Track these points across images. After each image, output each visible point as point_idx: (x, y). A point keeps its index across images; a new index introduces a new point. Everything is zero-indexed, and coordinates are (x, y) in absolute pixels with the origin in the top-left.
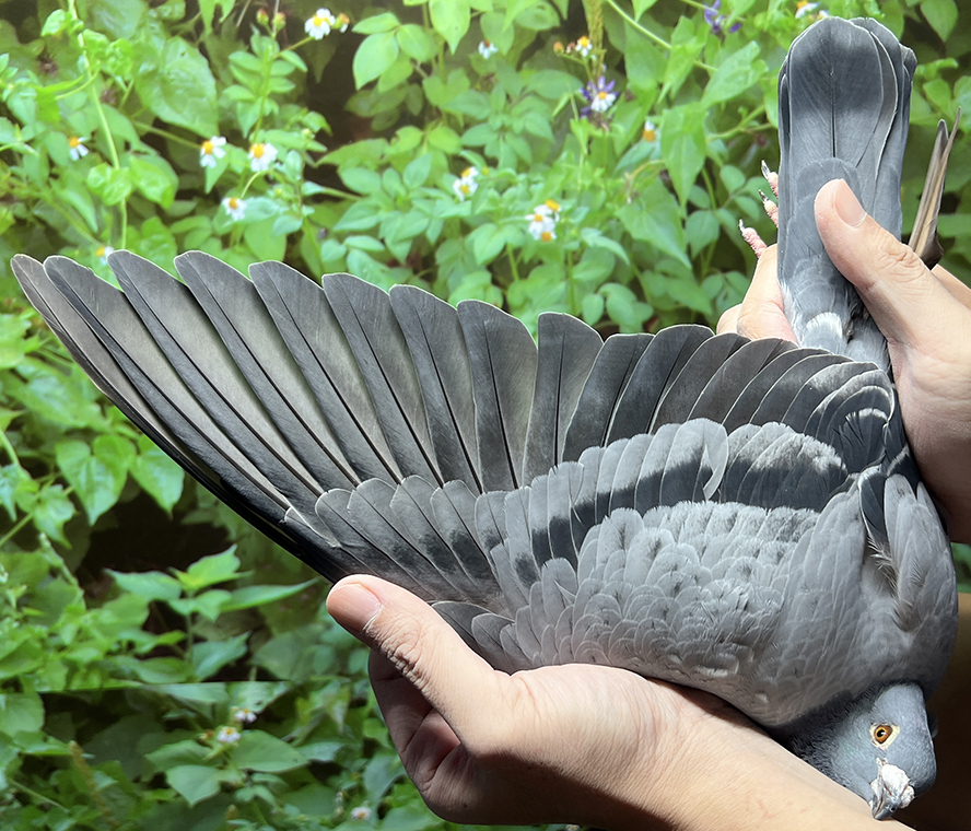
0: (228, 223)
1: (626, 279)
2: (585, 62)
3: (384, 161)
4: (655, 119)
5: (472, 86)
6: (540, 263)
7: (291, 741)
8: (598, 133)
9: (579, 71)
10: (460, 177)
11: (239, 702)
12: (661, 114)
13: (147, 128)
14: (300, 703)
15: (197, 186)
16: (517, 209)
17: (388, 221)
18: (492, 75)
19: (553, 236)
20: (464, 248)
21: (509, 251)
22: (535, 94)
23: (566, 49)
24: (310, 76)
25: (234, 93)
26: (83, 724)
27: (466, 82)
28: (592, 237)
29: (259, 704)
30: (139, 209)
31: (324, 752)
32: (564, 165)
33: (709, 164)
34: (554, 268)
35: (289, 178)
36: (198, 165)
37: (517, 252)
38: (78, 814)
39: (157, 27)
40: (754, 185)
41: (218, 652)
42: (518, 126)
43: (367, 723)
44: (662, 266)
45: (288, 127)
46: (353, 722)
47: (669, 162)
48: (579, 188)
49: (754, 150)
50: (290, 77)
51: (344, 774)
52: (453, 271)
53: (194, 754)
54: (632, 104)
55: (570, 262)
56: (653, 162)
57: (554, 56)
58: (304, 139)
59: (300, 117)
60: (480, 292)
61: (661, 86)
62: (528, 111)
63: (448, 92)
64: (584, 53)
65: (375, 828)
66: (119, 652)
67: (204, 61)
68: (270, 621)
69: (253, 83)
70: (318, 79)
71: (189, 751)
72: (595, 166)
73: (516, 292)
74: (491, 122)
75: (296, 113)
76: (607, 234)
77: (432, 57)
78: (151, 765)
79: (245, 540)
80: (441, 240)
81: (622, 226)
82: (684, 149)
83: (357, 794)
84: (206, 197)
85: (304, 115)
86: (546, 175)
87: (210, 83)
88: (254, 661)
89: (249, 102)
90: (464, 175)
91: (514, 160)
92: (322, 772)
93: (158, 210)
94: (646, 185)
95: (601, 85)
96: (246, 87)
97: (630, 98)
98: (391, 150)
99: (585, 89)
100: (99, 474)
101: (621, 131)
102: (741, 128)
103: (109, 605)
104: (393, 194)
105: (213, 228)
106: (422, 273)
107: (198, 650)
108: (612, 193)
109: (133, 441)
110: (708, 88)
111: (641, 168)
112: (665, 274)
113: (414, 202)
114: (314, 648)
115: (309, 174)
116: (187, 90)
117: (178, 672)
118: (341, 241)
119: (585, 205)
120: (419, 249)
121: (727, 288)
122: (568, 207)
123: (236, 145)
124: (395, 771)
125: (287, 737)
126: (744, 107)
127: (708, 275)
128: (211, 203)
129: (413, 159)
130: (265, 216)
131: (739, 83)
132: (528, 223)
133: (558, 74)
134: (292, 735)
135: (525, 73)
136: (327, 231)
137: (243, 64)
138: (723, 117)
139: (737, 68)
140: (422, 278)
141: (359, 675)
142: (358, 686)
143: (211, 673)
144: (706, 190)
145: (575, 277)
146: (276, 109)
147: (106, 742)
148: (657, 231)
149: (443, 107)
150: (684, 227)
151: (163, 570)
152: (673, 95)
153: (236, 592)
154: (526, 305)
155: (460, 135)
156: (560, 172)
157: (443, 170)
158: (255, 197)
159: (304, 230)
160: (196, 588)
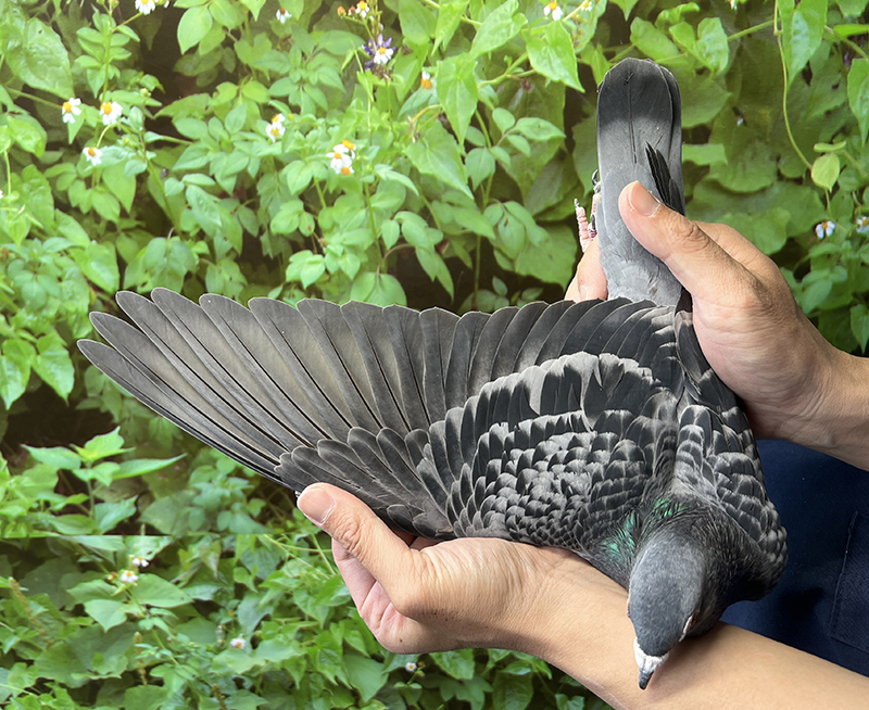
0: (89, 168)
1: (417, 209)
2: (365, 23)
3: (208, 112)
4: (430, 69)
5: (274, 47)
6: (343, 193)
7: (177, 583)
8: (382, 83)
9: (361, 31)
10: (271, 123)
11: (134, 550)
12: (435, 65)
13: (19, 93)
14: (181, 552)
15: (62, 139)
16: (319, 148)
17: (216, 160)
18: (289, 37)
19: (352, 171)
20: (279, 181)
21: (316, 183)
22: (325, 51)
23: (347, 13)
24: (143, 44)
25: (83, 61)
26: (16, 564)
27: (269, 44)
28: (385, 172)
29: (150, 553)
30: (18, 158)
31: (204, 593)
32: (355, 111)
33: (481, 107)
34: (355, 197)
35: (134, 130)
36: (62, 122)
37: (323, 184)
38: (22, 633)
39: (18, 10)
40: (525, 124)
41: (117, 510)
42: (314, 79)
43: (236, 570)
44: (447, 197)
45: (129, 88)
46: (225, 570)
47: (446, 107)
48: (370, 130)
49: (520, 94)
50: (126, 47)
51: (221, 611)
52: (271, 200)
53: (106, 592)
54: (409, 57)
55: (368, 194)
56: (431, 107)
57: (337, 19)
58: (142, 97)
59: (138, 80)
60: (296, 217)
61: (433, 41)
62: (320, 65)
63: (255, 53)
64: (363, 15)
65: (251, 655)
66: (39, 509)
67: (58, 36)
68: (151, 487)
69: (98, 53)
70: (150, 48)
71: (99, 588)
72: (381, 112)
73: (326, 217)
74: (291, 76)
75: (134, 76)
76: (397, 169)
77: (240, 24)
78: (72, 598)
79: (126, 423)
80: (260, 174)
81: (410, 162)
82: (458, 95)
83: (232, 627)
84: (70, 147)
85: (141, 78)
86: (340, 119)
87: (65, 53)
88: (141, 520)
89: (97, 69)
90: (274, 120)
91: (313, 107)
92: (205, 609)
93: (34, 159)
94: (427, 127)
95: (380, 42)
96: (93, 57)
97: (407, 52)
98: (213, 102)
99: (366, 45)
100: (9, 370)
101: (402, 81)
102: (507, 75)
103: (27, 472)
104: (218, 139)
105: (77, 173)
106: (248, 202)
107: (98, 508)
108: (398, 135)
109: (33, 344)
110: (474, 40)
111: (422, 112)
112: (451, 204)
113: (236, 144)
114: (188, 509)
115: (149, 125)
116: (46, 61)
117: (85, 526)
118: (180, 179)
119: (377, 144)
120: (243, 182)
121: (507, 216)
122: (361, 146)
123: (89, 105)
124: (262, 610)
125: (174, 580)
126: (509, 55)
127: (489, 204)
128: (74, 152)
129: (231, 109)
130: (118, 161)
131: (502, 35)
132: (329, 159)
133: (343, 33)
134: (178, 578)
135: (315, 33)
136: (167, 171)
137: (89, 38)
138: (490, 66)
139: (500, 22)
140: (248, 206)
141: (226, 532)
142: (226, 541)
143: (111, 527)
144: (481, 130)
145: (373, 205)
146: (118, 74)
147: (36, 579)
148: (441, 166)
149: (252, 65)
150: (464, 163)
151: (66, 446)
152: (444, 48)
153: (124, 464)
154: (335, 229)
155: (268, 87)
156: (353, 117)
157: (256, 117)
158: (108, 146)
159: (149, 170)
160: (92, 461)
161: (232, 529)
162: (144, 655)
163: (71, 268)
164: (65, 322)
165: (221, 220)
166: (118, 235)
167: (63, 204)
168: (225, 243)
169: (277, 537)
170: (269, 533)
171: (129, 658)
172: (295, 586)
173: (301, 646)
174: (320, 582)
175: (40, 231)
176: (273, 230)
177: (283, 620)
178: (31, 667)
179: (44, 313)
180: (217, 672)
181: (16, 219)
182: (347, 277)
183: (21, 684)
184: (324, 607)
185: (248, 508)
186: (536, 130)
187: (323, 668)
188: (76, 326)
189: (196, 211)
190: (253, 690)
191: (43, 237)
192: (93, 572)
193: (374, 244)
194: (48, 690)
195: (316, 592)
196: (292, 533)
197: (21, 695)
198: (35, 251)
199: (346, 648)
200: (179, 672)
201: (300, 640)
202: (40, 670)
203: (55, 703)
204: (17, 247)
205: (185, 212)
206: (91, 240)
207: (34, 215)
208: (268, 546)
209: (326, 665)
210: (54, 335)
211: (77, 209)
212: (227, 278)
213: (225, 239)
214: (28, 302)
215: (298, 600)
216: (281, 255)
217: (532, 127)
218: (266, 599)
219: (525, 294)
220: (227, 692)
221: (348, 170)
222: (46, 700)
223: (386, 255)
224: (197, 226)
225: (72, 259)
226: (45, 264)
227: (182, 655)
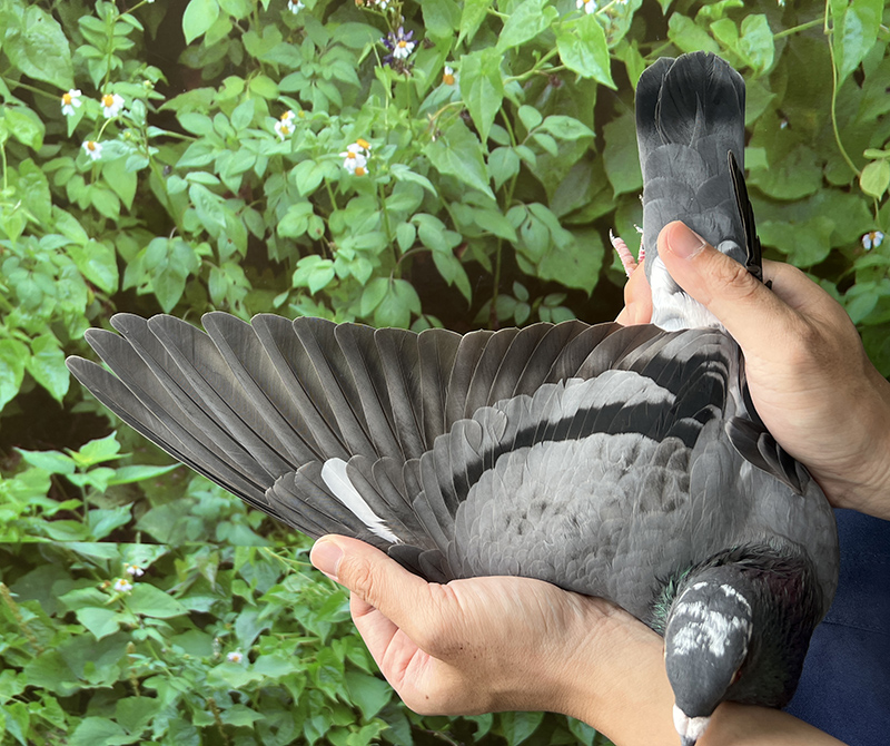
0: (88, 163)
1: (435, 211)
2: (385, 14)
3: (214, 107)
4: (453, 64)
5: (284, 40)
6: (356, 195)
7: (173, 593)
8: (401, 78)
9: (380, 23)
10: (280, 120)
11: (129, 559)
12: (459, 59)
13: (16, 83)
14: (177, 562)
15: (60, 132)
16: (331, 147)
17: (221, 158)
18: (302, 29)
19: (366, 172)
20: (287, 182)
21: (328, 184)
22: (340, 44)
23: (366, 4)
24: (146, 34)
25: (84, 51)
26: (7, 569)
27: (281, 37)
28: (402, 172)
29: (145, 562)
30: (16, 151)
31: (201, 604)
32: (371, 108)
33: (506, 103)
34: (369, 199)
35: (138, 125)
36: (61, 114)
37: (334, 185)
38: (11, 639)
40: (554, 123)
41: (111, 517)
42: (327, 73)
43: (234, 582)
44: (468, 197)
45: (132, 79)
46: (223, 582)
47: (469, 103)
48: (386, 128)
49: (549, 90)
50: (129, 36)
51: (218, 623)
52: (279, 201)
53: (97, 599)
54: (432, 50)
55: (383, 195)
56: (453, 104)
57: (356, 10)
58: (145, 89)
59: (141, 71)
60: (305, 220)
61: (457, 34)
62: (335, 60)
63: (265, 46)
64: (383, 6)
65: (248, 670)
66: (30, 514)
67: (59, 25)
68: (148, 495)
69: (100, 42)
70: (154, 37)
71: (92, 596)
72: (399, 110)
73: (337, 220)
74: (303, 71)
75: (137, 68)
76: (415, 169)
77: (248, 14)
78: (64, 606)
79: (123, 428)
80: (268, 174)
81: (429, 161)
82: (482, 92)
83: (230, 640)
84: (68, 140)
85: (144, 69)
86: (356, 118)
87: (66, 42)
88: (136, 527)
89: (98, 59)
90: (283, 118)
91: (326, 104)
92: (202, 621)
93: (31, 152)
94: (448, 124)
95: (401, 35)
96: (95, 46)
97: (429, 45)
98: (219, 97)
99: (386, 38)
101: (423, 76)
102: (535, 70)
103: (19, 476)
104: (223, 135)
106: (253, 203)
107: (92, 514)
108: (417, 133)
109: (27, 344)
110: (502, 34)
111: (443, 109)
112: (471, 205)
113: (241, 142)
114: (186, 519)
115: (152, 119)
116: (46, 50)
117: (78, 532)
118: (183, 177)
119: (393, 143)
120: (249, 182)
121: (530, 218)
122: (377, 145)
123: (90, 96)
124: (261, 624)
125: (170, 590)
126: (537, 50)
127: (512, 206)
128: (73, 145)
129: (238, 104)
130: (118, 156)
131: (532, 28)
132: (343, 159)
133: (361, 25)
134: (174, 589)
135: (330, 25)
136: (170, 168)
137: (90, 27)
138: (518, 61)
139: (529, 14)
140: (254, 207)
141: (225, 543)
142: (225, 552)
143: (105, 534)
144: (506, 128)
145: (388, 207)
146: (121, 64)
147: (27, 585)
148: (462, 165)
149: (259, 58)
150: (486, 162)
151: (60, 450)
152: (469, 42)
153: (119, 470)
154: (346, 233)
155: (277, 82)
156: (368, 114)
157: (264, 114)
158: (109, 140)
159: (151, 167)
160: (87, 466)
161: (231, 540)
162: (137, 665)
163: (68, 267)
164: (62, 322)
165: (225, 220)
166: (118, 233)
167: (61, 200)
168: (229, 245)
169: (277, 550)
170: (269, 546)
171: (121, 668)
172: (295, 601)
173: (301, 663)
174: (322, 598)
175: (38, 228)
176: (281, 233)
177: (282, 635)
178: (20, 674)
179: (40, 312)
180: (213, 685)
181: (12, 214)
182: (358, 283)
183: (10, 691)
184: (326, 624)
185: (248, 519)
186: (564, 128)
187: (324, 685)
188: (73, 326)
189: (199, 210)
190: (249, 705)
191: (39, 233)
192: (86, 580)
193: (387, 249)
194: (36, 699)
195: (318, 608)
196: (294, 547)
197: (9, 703)
198: (31, 248)
199: (348, 665)
200: (173, 684)
201: (300, 656)
202: (29, 678)
203: (44, 712)
204: (12, 244)
205: (188, 212)
206: (90, 238)
207: (31, 211)
208: (268, 558)
209: (327, 682)
210: (50, 337)
211: (76, 206)
212: (231, 282)
213: (230, 241)
214: (23, 301)
215: (299, 615)
216: (287, 259)
217: (560, 125)
218: (264, 613)
219: (548, 299)
220: (222, 706)
221: (362, 170)
222: (34, 709)
223: (400, 260)
224: (200, 226)
225: (70, 257)
226: (41, 262)
227: (178, 668)
